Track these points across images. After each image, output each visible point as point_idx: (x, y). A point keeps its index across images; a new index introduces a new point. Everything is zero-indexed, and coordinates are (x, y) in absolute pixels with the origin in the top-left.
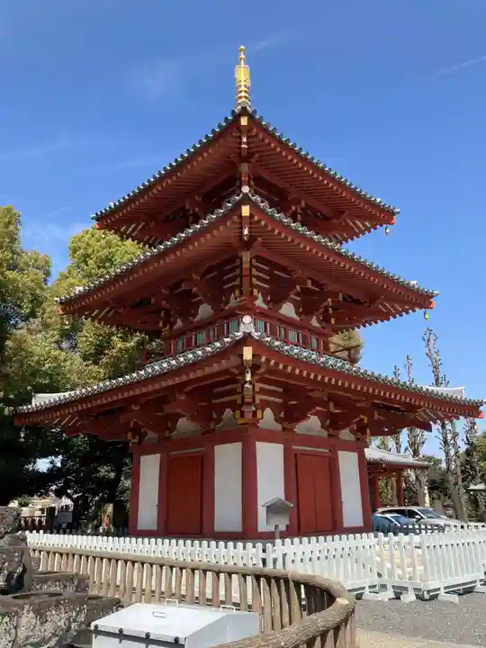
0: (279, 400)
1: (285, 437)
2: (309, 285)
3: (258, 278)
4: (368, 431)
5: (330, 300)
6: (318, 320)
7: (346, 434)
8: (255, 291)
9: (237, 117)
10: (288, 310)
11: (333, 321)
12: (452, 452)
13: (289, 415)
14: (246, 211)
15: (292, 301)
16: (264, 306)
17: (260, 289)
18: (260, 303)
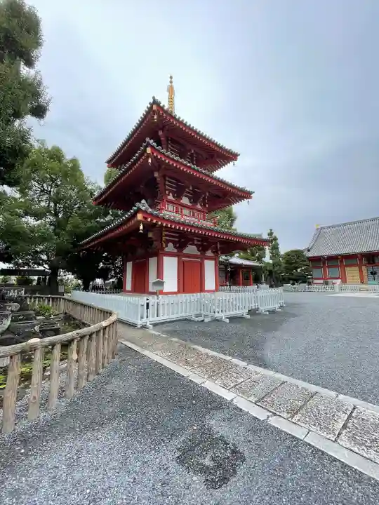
0: (177, 240)
1: (178, 254)
2: (192, 189)
3: (169, 186)
5: (203, 196)
6: (201, 205)
7: (209, 253)
8: (167, 192)
9: (151, 105)
10: (185, 201)
11: (207, 206)
13: (180, 246)
14: (149, 150)
15: (186, 196)
16: (173, 199)
17: (170, 191)
18: (170, 197)
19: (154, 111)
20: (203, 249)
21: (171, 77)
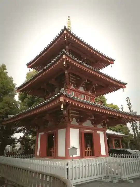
0: (78, 116)
1: (80, 127)
2: (87, 81)
3: (72, 80)
4: (106, 125)
5: (94, 86)
6: (91, 92)
7: (99, 126)
8: (71, 84)
9: (63, 31)
10: (81, 89)
11: (95, 93)
12: (136, 132)
13: (81, 120)
14: (64, 57)
15: (82, 86)
16: (74, 88)
17: (72, 83)
18: (72, 87)
19: (65, 35)
20: (95, 123)
21: (69, 17)
